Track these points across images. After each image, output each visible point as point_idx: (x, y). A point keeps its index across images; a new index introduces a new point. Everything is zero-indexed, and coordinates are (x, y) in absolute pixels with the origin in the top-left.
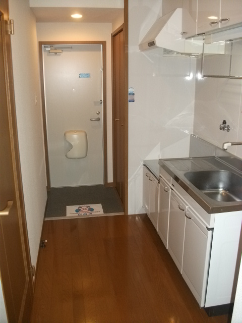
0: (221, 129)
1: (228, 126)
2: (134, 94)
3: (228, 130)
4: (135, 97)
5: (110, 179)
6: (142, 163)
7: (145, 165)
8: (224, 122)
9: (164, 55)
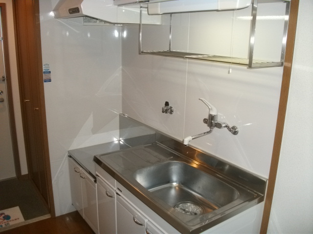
0: (163, 112)
1: (171, 107)
2: (50, 72)
3: (171, 112)
4: (52, 76)
5: (25, 171)
6: (67, 154)
7: (70, 156)
8: (167, 104)
9: (85, 24)
